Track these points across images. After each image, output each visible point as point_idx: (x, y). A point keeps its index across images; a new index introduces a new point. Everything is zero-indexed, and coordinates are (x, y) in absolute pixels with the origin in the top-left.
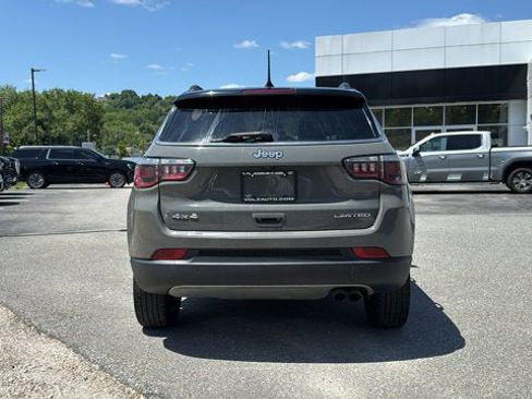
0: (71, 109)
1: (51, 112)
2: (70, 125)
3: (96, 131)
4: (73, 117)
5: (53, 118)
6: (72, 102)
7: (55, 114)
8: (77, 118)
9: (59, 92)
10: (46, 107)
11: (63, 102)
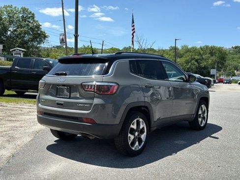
0: (212, 54)
1: (202, 56)
2: (210, 61)
3: (223, 64)
4: (212, 58)
5: (203, 58)
6: (212, 51)
7: (204, 56)
8: (214, 58)
9: (207, 47)
10: (200, 54)
11: (208, 51)
